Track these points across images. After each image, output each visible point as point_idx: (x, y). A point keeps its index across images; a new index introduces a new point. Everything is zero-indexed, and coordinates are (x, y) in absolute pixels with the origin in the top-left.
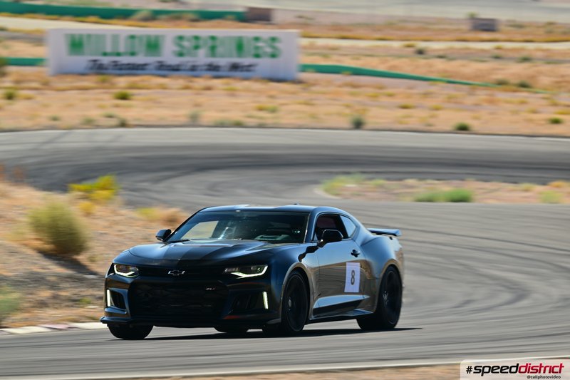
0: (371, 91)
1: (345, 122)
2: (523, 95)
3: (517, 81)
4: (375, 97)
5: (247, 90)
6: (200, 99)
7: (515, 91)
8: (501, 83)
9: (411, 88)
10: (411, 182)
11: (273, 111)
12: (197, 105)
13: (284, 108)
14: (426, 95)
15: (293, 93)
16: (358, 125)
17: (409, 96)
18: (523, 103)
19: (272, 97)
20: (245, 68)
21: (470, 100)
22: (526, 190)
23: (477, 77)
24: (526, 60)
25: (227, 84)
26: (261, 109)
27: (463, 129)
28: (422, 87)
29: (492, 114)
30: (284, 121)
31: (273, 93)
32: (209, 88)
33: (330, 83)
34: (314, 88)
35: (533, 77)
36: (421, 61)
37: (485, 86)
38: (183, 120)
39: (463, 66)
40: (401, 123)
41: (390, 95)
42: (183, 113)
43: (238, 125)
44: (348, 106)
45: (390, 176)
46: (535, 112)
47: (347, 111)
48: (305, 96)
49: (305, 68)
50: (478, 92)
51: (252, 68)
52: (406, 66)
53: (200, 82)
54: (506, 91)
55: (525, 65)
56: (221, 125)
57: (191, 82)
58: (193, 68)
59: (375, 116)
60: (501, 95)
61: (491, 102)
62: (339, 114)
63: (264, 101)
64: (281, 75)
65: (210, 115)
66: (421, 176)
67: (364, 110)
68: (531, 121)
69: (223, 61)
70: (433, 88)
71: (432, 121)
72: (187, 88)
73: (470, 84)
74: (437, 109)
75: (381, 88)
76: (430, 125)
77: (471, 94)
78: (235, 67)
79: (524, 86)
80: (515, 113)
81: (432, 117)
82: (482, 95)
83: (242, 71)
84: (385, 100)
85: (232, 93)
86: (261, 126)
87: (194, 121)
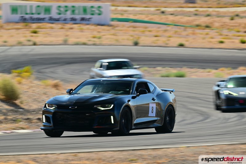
0: (142, 29)
1: (131, 43)
2: (207, 31)
3: (204, 25)
4: (143, 32)
5: (88, 29)
6: (68, 33)
7: (204, 29)
8: (198, 26)
9: (159, 28)
10: (159, 68)
11: (100, 38)
12: (67, 36)
13: (104, 37)
14: (166, 31)
15: (108, 30)
16: (136, 44)
17: (158, 32)
18: (207, 34)
19: (99, 32)
20: (87, 20)
21: (184, 33)
22: (209, 72)
23: (187, 23)
24: (208, 15)
25: (80, 27)
26: (94, 37)
27: (181, 45)
28: (164, 27)
29: (194, 39)
30: (104, 43)
31: (99, 30)
32: (72, 28)
33: (124, 26)
34: (117, 28)
35: (211, 23)
36: (163, 16)
37: (191, 27)
38: (61, 42)
39: (181, 18)
40: (155, 43)
41: (150, 31)
42: (60, 39)
43: (84, 44)
44: (132, 36)
45: (150, 66)
46: (212, 38)
47: (131, 38)
48: (113, 31)
49: (113, 20)
50: (188, 30)
51: (90, 20)
52: (156, 19)
53: (68, 26)
54: (199, 29)
55: (209, 18)
56: (77, 44)
57: (64, 26)
58: (65, 20)
59: (143, 40)
60: (198, 31)
61: (194, 34)
62: (128, 39)
63: (95, 34)
64: (103, 23)
65: (72, 40)
66: (164, 66)
67: (139, 38)
68: (210, 42)
69: (78, 17)
70: (169, 28)
71: (167, 42)
72: (62, 28)
73: (185, 26)
74: (170, 37)
75: (146, 28)
76: (167, 44)
77: (185, 30)
78: (83, 19)
79: (207, 27)
80: (204, 39)
81: (168, 40)
82: (190, 31)
83: (86, 21)
84: (147, 33)
85: (82, 30)
86: (94, 45)
87: (65, 43)
